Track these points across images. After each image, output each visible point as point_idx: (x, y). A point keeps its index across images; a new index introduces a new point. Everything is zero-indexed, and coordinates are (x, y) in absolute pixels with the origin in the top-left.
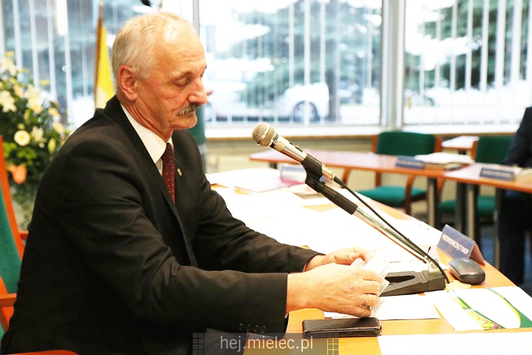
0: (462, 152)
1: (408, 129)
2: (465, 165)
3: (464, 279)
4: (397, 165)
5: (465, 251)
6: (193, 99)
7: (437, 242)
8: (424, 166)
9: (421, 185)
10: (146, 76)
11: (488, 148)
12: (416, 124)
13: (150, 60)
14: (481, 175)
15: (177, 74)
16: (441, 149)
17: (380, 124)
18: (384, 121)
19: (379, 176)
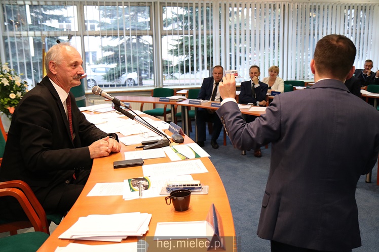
0: (184, 95)
1: (164, 87)
2: (185, 99)
3: (176, 142)
4: (160, 100)
5: (178, 131)
6: (79, 73)
7: (168, 128)
8: (169, 100)
9: (169, 107)
10: (60, 63)
11: (192, 93)
12: (167, 86)
13: (61, 57)
14: (189, 103)
15: (72, 62)
16: (176, 94)
17: (154, 86)
18: (156, 85)
19: (154, 105)
